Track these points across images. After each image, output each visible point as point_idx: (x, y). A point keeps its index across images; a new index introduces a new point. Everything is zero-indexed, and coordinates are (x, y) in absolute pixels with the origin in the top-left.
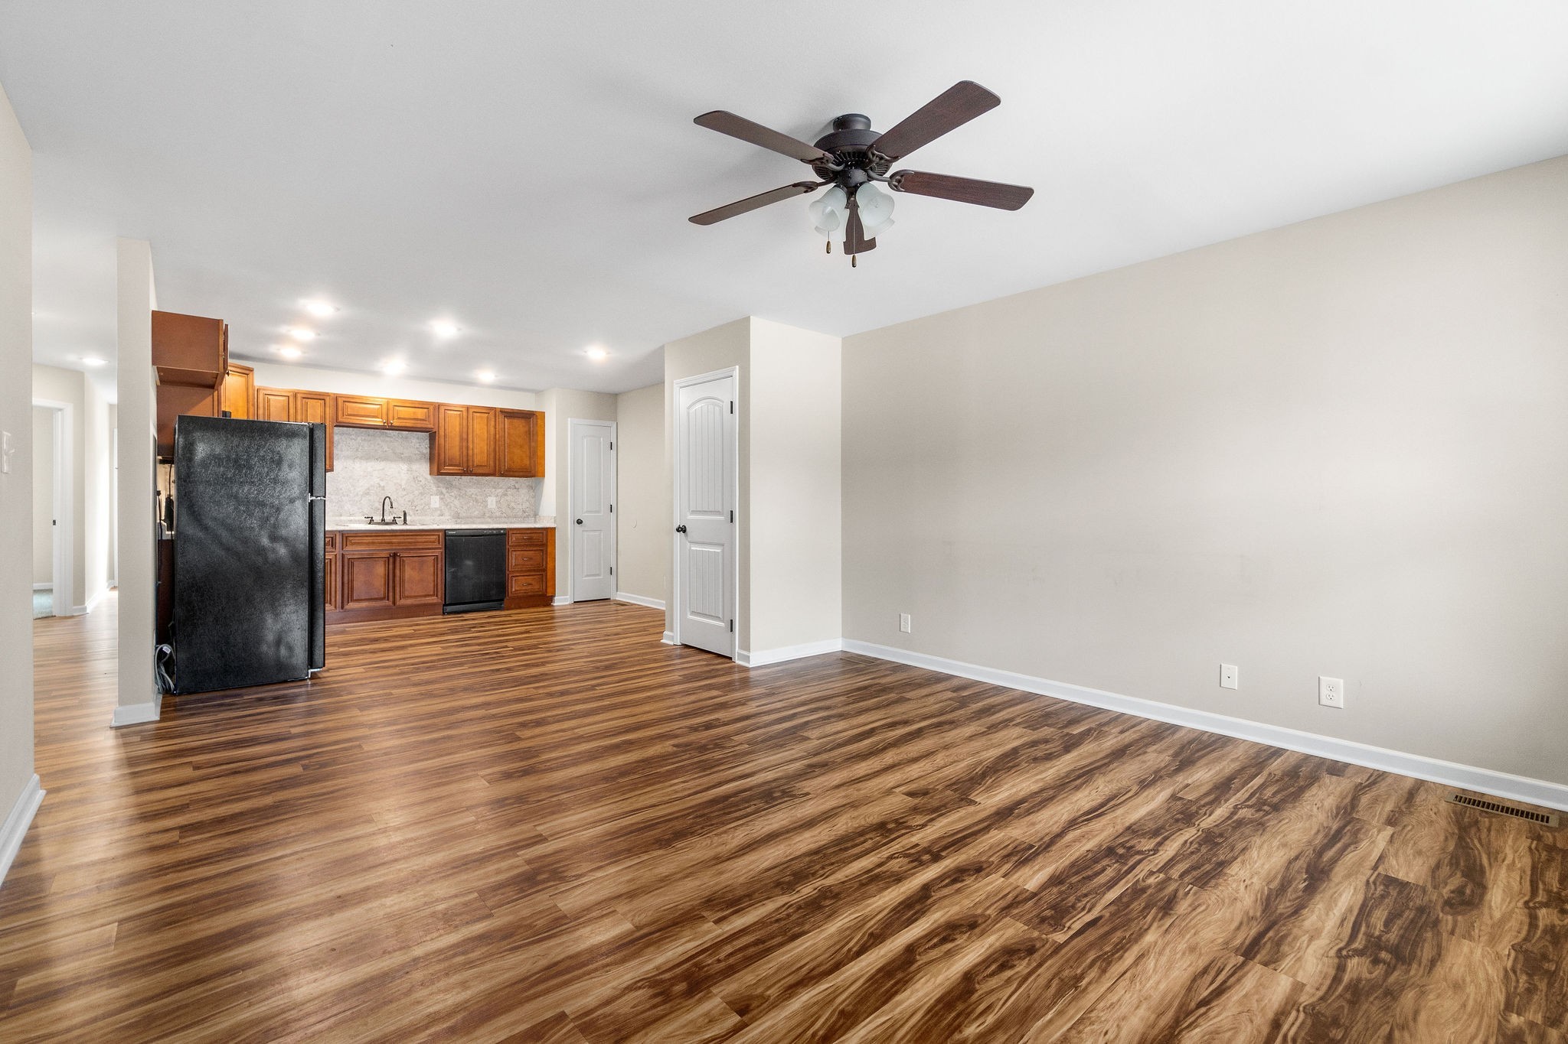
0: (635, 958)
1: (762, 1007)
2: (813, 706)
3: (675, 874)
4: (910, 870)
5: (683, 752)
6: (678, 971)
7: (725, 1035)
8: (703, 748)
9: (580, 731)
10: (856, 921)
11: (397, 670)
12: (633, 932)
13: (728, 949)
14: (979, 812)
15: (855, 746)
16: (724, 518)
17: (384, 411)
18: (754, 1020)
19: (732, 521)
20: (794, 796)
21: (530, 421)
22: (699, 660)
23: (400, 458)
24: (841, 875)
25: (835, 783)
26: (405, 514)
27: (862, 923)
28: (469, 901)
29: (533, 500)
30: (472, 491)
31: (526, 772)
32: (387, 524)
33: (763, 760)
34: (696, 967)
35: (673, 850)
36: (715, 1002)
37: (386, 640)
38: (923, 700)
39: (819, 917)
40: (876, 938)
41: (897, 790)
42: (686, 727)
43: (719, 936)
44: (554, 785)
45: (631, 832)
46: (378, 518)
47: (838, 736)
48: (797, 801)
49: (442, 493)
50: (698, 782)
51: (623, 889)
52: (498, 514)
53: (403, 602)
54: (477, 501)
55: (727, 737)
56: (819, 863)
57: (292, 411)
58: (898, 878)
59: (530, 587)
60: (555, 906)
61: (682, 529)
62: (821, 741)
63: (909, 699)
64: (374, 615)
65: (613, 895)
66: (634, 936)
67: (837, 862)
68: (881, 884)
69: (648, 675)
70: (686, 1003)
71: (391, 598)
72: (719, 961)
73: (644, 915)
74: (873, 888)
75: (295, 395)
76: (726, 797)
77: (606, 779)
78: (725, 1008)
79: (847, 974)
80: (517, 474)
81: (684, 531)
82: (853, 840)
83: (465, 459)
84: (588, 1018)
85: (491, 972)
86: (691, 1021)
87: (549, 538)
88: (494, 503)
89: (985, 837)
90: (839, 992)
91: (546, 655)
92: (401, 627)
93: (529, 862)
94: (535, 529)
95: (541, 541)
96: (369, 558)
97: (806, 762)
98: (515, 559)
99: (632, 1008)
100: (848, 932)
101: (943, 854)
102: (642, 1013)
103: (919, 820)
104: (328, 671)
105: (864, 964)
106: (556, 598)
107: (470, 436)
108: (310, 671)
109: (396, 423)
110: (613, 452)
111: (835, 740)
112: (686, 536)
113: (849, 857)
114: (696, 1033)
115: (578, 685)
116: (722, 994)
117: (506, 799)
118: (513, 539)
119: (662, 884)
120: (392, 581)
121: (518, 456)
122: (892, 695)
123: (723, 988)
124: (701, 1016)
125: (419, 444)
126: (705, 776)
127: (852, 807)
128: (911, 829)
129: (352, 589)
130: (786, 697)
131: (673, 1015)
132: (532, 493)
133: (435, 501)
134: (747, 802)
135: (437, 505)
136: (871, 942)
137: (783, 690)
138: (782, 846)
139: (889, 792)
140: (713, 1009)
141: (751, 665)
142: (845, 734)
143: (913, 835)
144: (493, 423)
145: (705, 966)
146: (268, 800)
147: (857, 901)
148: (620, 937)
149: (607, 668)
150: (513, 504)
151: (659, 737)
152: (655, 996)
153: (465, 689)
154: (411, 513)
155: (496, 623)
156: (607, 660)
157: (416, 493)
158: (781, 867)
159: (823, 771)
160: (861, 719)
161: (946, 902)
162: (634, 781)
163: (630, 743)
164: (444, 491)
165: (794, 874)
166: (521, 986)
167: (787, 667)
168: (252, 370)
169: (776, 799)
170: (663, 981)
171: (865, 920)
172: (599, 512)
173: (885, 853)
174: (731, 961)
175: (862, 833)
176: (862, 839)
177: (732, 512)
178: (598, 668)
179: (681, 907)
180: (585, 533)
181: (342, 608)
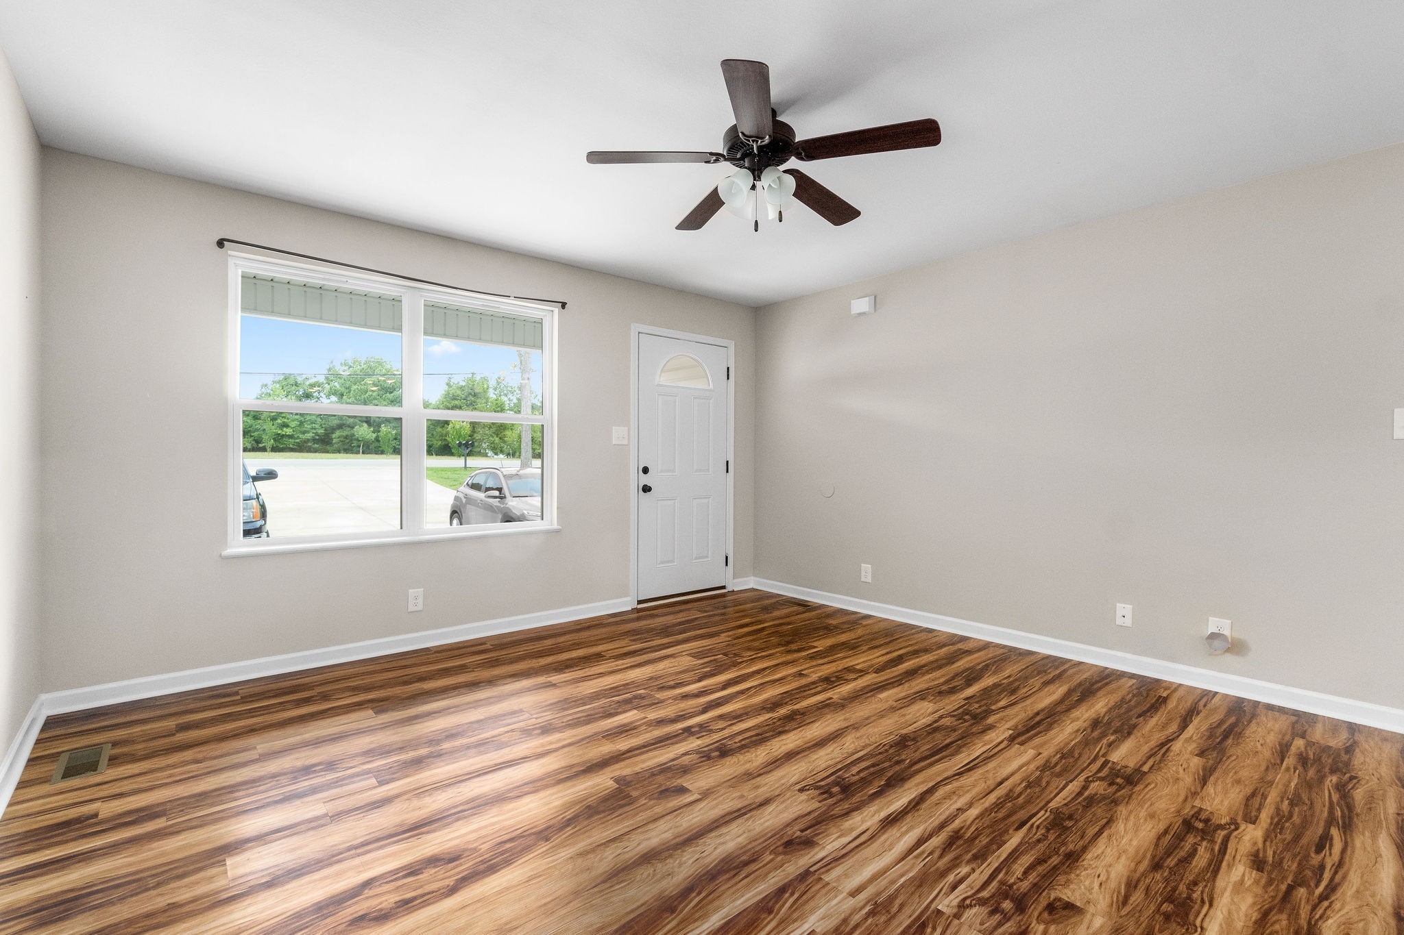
4: (711, 721)
14: (619, 769)
24: (761, 719)
39: (774, 700)
41: (696, 796)
56: (776, 726)
58: (721, 717)
67: (764, 726)
68: (734, 714)
82: (752, 742)
113: (754, 730)
128: (697, 750)
139: (706, 794)
143: (698, 745)
147: (750, 706)
158: (805, 723)
165: (793, 719)
171: (746, 699)
173: (726, 732)
175: (743, 748)
176: (743, 743)
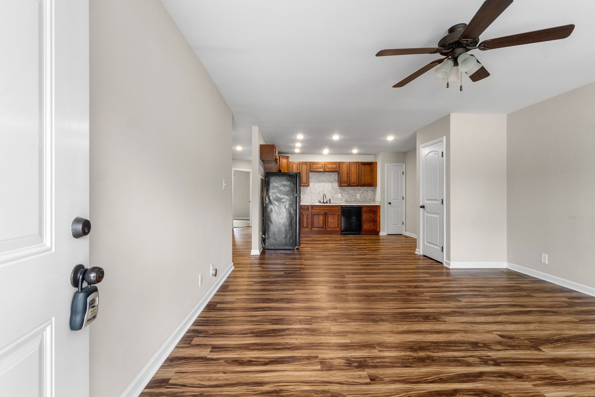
0: (346, 351)
1: (380, 382)
2: (472, 289)
3: (374, 331)
4: (478, 364)
5: (400, 294)
6: (358, 360)
7: (362, 383)
8: (409, 294)
9: (365, 279)
10: (436, 372)
11: (319, 250)
12: (350, 343)
13: (379, 360)
14: (540, 355)
15: (484, 309)
16: (440, 202)
17: (324, 166)
18: (375, 384)
19: (442, 204)
20: (438, 321)
21: (371, 166)
22: (427, 262)
23: (329, 181)
24: (441, 354)
25: (462, 321)
26: (330, 200)
27: (439, 373)
28: (308, 319)
29: (373, 195)
30: (352, 192)
31: (341, 288)
32: (325, 203)
33: (432, 304)
34: (364, 361)
35: (377, 324)
36: (364, 373)
37: (320, 241)
38: (543, 298)
39: (422, 364)
40: (442, 381)
41: (495, 332)
42: (406, 285)
43: (378, 355)
44: (349, 294)
45: (366, 315)
46: (322, 201)
47: (477, 303)
48: (439, 323)
49: (342, 193)
50: (399, 305)
51: (353, 330)
52: (361, 200)
53: (328, 229)
54: (353, 196)
55: (422, 293)
56: (433, 347)
57: (298, 168)
58: (469, 365)
59: (370, 227)
60: (330, 328)
61: (423, 207)
62: (466, 303)
63: (534, 297)
64: (319, 233)
65: (349, 331)
66: (349, 345)
67: (442, 349)
68: (458, 364)
69: (402, 264)
70: (355, 369)
71: (325, 228)
72: (373, 362)
73: (356, 340)
74: (454, 364)
75: (299, 163)
76: (408, 313)
77: (366, 296)
78: (367, 376)
79: (420, 386)
80: (366, 185)
81: (424, 208)
82: (456, 344)
83: (348, 181)
84: (324, 360)
85: (305, 338)
86: (354, 375)
87: (378, 209)
88: (359, 196)
89: (534, 366)
90: (413, 390)
91: (368, 252)
92: (327, 237)
93: (329, 313)
94: (372, 206)
95: (375, 210)
96: (318, 214)
97: (453, 310)
98: (365, 216)
99: (338, 363)
100: (430, 374)
101: (502, 364)
102: (340, 366)
103: (499, 347)
104: (301, 248)
105: (430, 386)
106: (380, 232)
107: (350, 173)
108: (296, 247)
109: (327, 170)
110: (404, 175)
111: (474, 305)
112: (425, 210)
113: (450, 349)
114: (353, 379)
115: (374, 263)
116: (368, 372)
117: (332, 294)
118: (364, 210)
119: (367, 333)
120: (325, 222)
121: (367, 179)
122: (524, 293)
123: (370, 370)
124: (357, 375)
125: (335, 176)
126: (404, 304)
127: (465, 332)
128: (491, 349)
129: (313, 224)
130: (460, 283)
131: (349, 371)
132: (373, 193)
133: (339, 196)
134: (415, 317)
135: (340, 197)
136: (439, 381)
137: (460, 280)
138: (421, 336)
140: (363, 374)
141: (451, 267)
142: (481, 303)
143: (490, 352)
144: (358, 168)
145: (367, 362)
146: (274, 280)
147: (442, 365)
148: (344, 343)
149: (387, 259)
150: (366, 197)
151: (393, 287)
152: (346, 363)
153: (336, 259)
154: (332, 199)
155: (356, 239)
156: (389, 257)
157: (334, 193)
158: (416, 343)
159: (459, 315)
160: (496, 299)
161: (489, 382)
162: (376, 299)
163: (382, 286)
164: (342, 192)
166: (310, 345)
167: (469, 271)
168: (288, 157)
169: (429, 319)
170: (351, 360)
172: (398, 199)
173: (469, 353)
174: (378, 364)
176: (462, 345)
177: (442, 200)
178: (384, 259)
179: (369, 342)
180: (392, 208)
181: (311, 229)
